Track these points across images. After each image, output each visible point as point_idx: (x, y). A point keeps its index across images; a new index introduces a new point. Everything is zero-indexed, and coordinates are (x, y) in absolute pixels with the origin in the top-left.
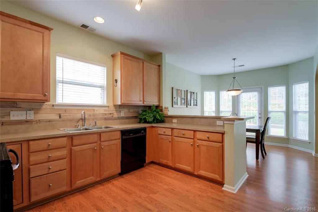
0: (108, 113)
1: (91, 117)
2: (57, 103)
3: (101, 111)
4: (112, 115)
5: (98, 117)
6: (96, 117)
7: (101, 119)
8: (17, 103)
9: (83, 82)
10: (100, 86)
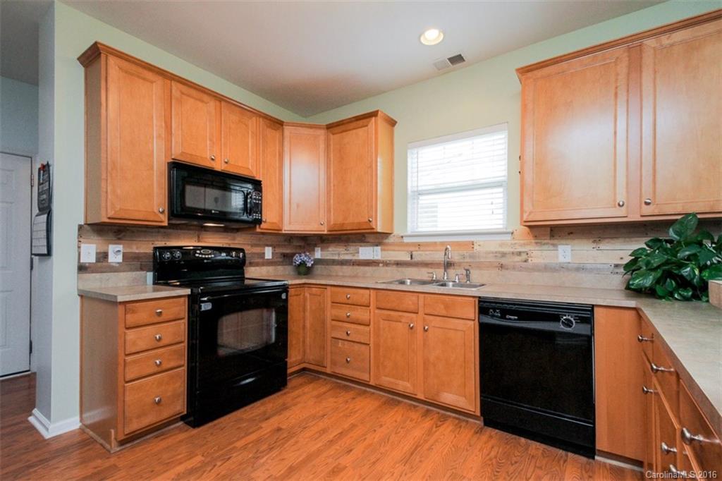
0: (512, 250)
1: (466, 261)
2: (409, 233)
3: (492, 245)
4: (524, 257)
5: (482, 260)
6: (478, 260)
7: (490, 266)
8: (366, 235)
9: (456, 185)
10: (499, 184)
